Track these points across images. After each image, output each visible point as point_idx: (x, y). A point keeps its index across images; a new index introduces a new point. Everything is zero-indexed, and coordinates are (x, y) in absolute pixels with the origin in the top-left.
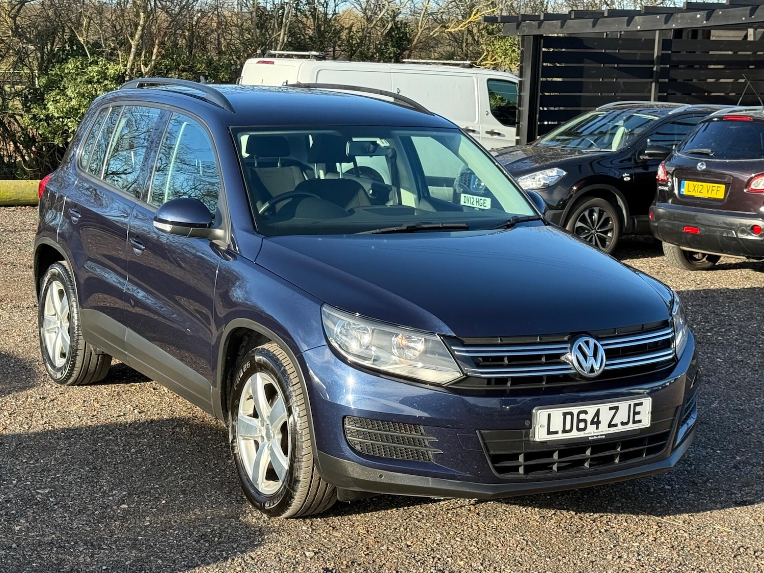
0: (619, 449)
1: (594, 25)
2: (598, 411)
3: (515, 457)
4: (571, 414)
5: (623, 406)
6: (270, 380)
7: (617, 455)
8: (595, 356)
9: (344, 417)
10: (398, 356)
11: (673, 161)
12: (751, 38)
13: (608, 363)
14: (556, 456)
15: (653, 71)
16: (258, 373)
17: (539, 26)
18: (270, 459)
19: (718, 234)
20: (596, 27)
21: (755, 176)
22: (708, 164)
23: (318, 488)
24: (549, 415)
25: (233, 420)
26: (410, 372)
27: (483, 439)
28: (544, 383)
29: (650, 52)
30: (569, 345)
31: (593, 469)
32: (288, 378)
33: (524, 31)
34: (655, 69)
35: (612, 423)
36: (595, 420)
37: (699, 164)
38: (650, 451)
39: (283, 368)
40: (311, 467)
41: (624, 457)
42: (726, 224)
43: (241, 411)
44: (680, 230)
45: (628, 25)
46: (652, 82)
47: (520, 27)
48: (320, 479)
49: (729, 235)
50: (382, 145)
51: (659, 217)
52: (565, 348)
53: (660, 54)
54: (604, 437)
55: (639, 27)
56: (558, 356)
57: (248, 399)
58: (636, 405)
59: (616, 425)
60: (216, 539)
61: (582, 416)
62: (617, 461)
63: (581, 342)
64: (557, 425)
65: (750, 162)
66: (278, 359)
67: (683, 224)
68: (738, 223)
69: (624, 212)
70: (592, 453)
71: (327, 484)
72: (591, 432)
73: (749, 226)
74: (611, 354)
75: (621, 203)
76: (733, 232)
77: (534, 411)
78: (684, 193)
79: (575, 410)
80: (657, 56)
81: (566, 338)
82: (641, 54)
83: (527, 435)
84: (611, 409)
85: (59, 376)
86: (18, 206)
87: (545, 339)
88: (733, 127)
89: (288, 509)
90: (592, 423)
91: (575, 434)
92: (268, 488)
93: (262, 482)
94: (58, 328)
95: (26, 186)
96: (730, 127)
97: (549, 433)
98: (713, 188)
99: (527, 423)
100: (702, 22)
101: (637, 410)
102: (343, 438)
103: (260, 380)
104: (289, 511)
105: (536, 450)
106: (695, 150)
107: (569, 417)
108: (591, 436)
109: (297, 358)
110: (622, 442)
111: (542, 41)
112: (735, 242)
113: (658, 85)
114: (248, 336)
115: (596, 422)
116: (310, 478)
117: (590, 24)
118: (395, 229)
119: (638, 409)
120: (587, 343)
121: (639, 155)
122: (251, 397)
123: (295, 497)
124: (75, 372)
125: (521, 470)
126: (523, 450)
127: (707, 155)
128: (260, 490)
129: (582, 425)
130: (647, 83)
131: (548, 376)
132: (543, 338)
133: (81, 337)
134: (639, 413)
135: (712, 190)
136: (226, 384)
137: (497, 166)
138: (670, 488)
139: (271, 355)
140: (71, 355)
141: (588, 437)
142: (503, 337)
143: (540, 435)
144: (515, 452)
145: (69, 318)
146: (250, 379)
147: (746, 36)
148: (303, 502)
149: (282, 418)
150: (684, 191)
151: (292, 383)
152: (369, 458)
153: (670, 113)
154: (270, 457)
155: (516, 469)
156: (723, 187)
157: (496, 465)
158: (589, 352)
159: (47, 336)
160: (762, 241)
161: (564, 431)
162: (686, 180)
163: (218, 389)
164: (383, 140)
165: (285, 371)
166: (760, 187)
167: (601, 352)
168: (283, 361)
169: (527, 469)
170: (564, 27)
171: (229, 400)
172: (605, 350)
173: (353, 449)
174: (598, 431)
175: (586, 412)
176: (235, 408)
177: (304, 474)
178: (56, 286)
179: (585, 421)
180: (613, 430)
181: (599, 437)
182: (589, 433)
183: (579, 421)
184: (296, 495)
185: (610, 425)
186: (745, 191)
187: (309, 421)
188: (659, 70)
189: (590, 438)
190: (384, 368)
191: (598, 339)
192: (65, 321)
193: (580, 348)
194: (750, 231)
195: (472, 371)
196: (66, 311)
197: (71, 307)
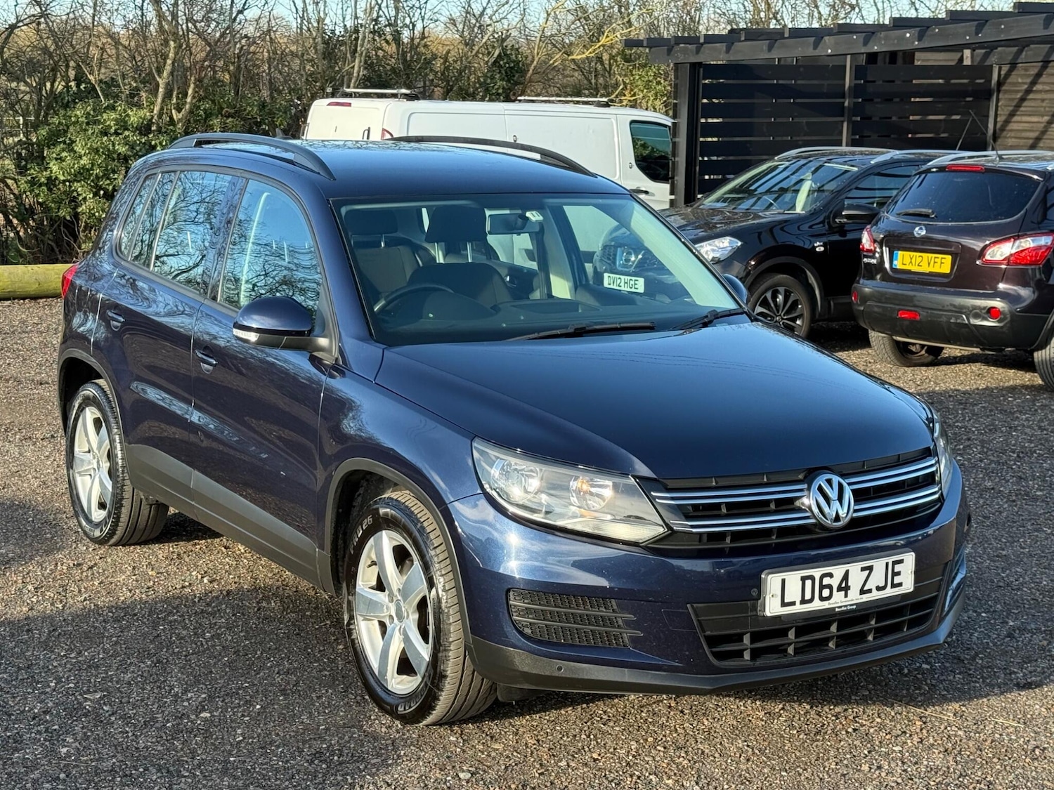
0: (873, 622)
1: (770, 48)
2: (847, 573)
3: (739, 638)
4: (812, 578)
5: (879, 565)
6: (400, 539)
7: (870, 630)
8: (840, 499)
9: (508, 591)
10: (578, 507)
11: (881, 225)
12: (967, 62)
13: (857, 507)
14: (791, 634)
15: (843, 107)
16: (384, 532)
17: (698, 51)
18: (402, 645)
19: (944, 319)
20: (772, 51)
21: (990, 243)
22: (928, 228)
23: (470, 685)
24: (783, 581)
25: (349, 595)
26: (595, 528)
27: (697, 615)
28: (774, 537)
29: (841, 82)
30: (805, 486)
31: (840, 651)
32: (428, 538)
33: (677, 57)
34: (846, 104)
35: (865, 589)
36: (843, 585)
37: (917, 229)
38: (913, 623)
39: (419, 525)
40: (462, 657)
41: (880, 632)
42: (954, 306)
43: (360, 582)
44: (894, 315)
45: (815, 47)
46: (843, 122)
47: (672, 53)
48: (473, 674)
49: (958, 321)
50: (533, 219)
51: (865, 299)
52: (801, 490)
53: (853, 85)
54: (854, 607)
55: (830, 51)
56: (792, 500)
57: (370, 566)
58: (895, 563)
59: (870, 591)
60: (336, 758)
61: (826, 581)
62: (870, 638)
63: (821, 481)
64: (793, 593)
65: (984, 225)
66: (412, 512)
67: (897, 307)
68: (969, 305)
69: (817, 292)
70: (839, 629)
71: (483, 680)
72: (839, 601)
73: (984, 308)
74: (860, 496)
75: (812, 280)
76: (964, 316)
77: (763, 576)
78: (898, 267)
79: (817, 573)
80: (850, 87)
81: (801, 477)
82: (828, 85)
83: (755, 608)
84: (863, 569)
85: (97, 533)
86: (14, 299)
87: (774, 479)
88: (959, 180)
89: (431, 714)
90: (840, 589)
91: (817, 605)
92: (401, 685)
93: (393, 677)
94: (94, 469)
95: (24, 273)
96: (955, 180)
97: (784, 604)
98: (936, 260)
99: (754, 592)
100: (913, 42)
101: (896, 570)
102: (508, 618)
103: (387, 540)
104: (431, 716)
105: (766, 628)
106: (911, 211)
107: (809, 583)
108: (839, 607)
109: (440, 511)
110: (877, 612)
111: (701, 70)
112: (967, 330)
113: (851, 126)
114: (367, 480)
115: (845, 588)
116: (460, 672)
117: (765, 48)
118: (558, 332)
120: (829, 482)
121: (835, 217)
122: (374, 563)
123: (441, 698)
124: (119, 528)
125: (747, 656)
126: (750, 630)
127: (926, 216)
128: (389, 688)
129: (826, 593)
130: (836, 122)
131: (779, 529)
132: (770, 476)
133: (128, 482)
134: (899, 573)
135: (935, 262)
136: (337, 546)
137: (683, 243)
138: (929, 667)
139: (402, 507)
140: (114, 506)
141: (834, 608)
142: (718, 477)
143: (772, 607)
144: (739, 631)
145: (110, 456)
146: (372, 538)
147: (961, 59)
148: (450, 704)
149: (420, 593)
150: (898, 264)
151: (433, 544)
152: (543, 644)
153: (872, 162)
154: (402, 643)
155: (739, 654)
156: (949, 258)
157: (714, 650)
158: (833, 494)
159: (79, 479)
160: (1001, 327)
161: (803, 601)
162: (899, 250)
163: (327, 553)
164: (534, 213)
165: (423, 528)
166: (998, 257)
167: (848, 494)
168: (419, 516)
169: (755, 654)
170: (731, 52)
171: (342, 566)
172: (853, 491)
173: (521, 633)
174: (847, 599)
175: (831, 575)
176: (352, 578)
177: (452, 666)
178: (90, 414)
179: (830, 587)
180: (866, 598)
181: (849, 608)
183: (822, 587)
184: (441, 695)
185: (863, 592)
186: (978, 263)
187: (458, 595)
188: (852, 105)
189: (837, 610)
190: (560, 523)
191: (843, 476)
192: (104, 461)
193: (820, 489)
194: (986, 316)
195: (680, 524)
196: (105, 448)
197: (112, 442)
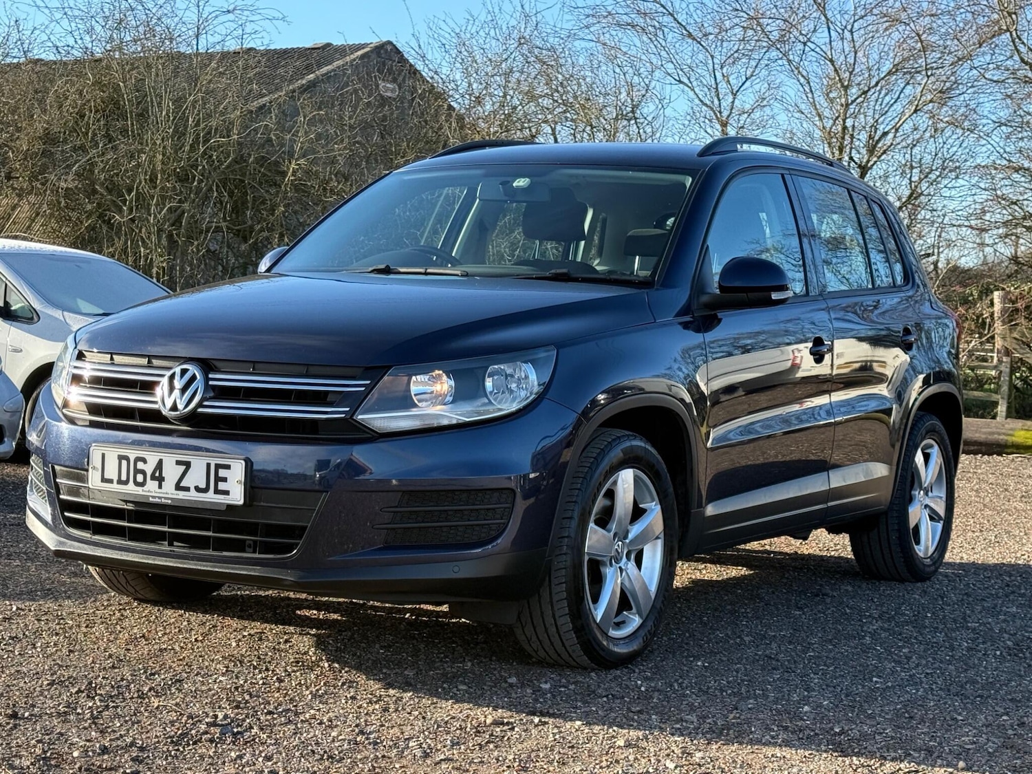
4: (127, 459)
24: (103, 455)
36: (157, 474)
54: (170, 502)
59: (187, 489)
61: (140, 465)
84: (178, 463)
90: (153, 478)
97: (104, 480)
119: (222, 473)
134: (225, 480)
174: (160, 490)
175: (144, 461)
179: (143, 472)
180: (181, 495)
181: (163, 500)
182: (149, 491)
185: (178, 487)
189: (151, 499)
